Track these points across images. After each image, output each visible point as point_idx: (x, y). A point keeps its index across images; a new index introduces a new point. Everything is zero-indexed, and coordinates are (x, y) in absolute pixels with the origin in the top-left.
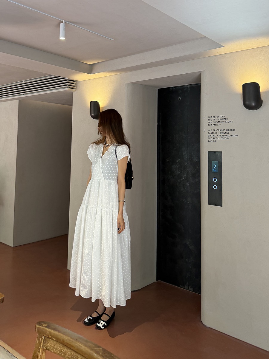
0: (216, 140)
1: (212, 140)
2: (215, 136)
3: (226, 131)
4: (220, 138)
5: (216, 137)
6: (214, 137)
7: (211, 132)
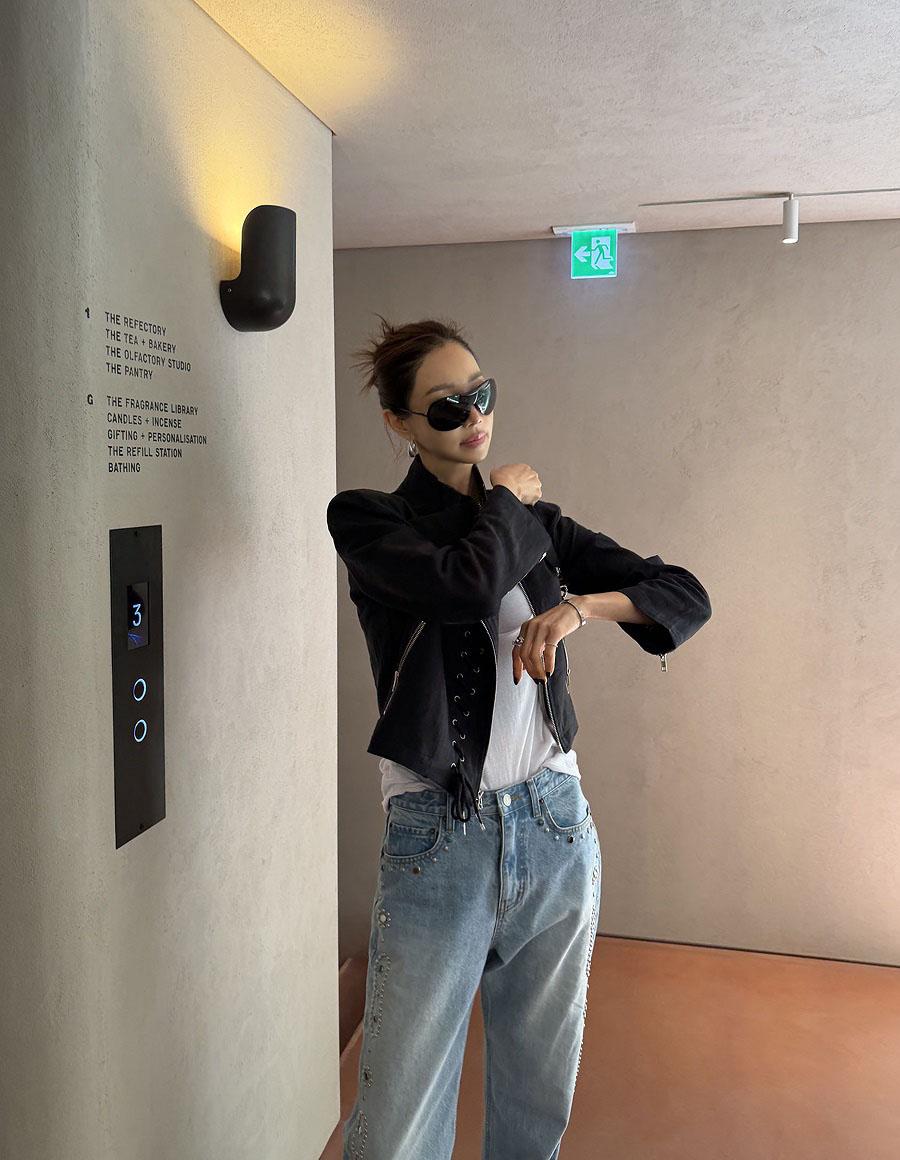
0: (139, 459)
1: (127, 459)
2: (132, 436)
3: (170, 416)
4: (154, 453)
5: (139, 443)
6: (132, 443)
7: (117, 411)
